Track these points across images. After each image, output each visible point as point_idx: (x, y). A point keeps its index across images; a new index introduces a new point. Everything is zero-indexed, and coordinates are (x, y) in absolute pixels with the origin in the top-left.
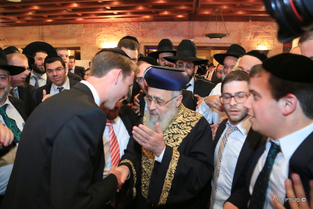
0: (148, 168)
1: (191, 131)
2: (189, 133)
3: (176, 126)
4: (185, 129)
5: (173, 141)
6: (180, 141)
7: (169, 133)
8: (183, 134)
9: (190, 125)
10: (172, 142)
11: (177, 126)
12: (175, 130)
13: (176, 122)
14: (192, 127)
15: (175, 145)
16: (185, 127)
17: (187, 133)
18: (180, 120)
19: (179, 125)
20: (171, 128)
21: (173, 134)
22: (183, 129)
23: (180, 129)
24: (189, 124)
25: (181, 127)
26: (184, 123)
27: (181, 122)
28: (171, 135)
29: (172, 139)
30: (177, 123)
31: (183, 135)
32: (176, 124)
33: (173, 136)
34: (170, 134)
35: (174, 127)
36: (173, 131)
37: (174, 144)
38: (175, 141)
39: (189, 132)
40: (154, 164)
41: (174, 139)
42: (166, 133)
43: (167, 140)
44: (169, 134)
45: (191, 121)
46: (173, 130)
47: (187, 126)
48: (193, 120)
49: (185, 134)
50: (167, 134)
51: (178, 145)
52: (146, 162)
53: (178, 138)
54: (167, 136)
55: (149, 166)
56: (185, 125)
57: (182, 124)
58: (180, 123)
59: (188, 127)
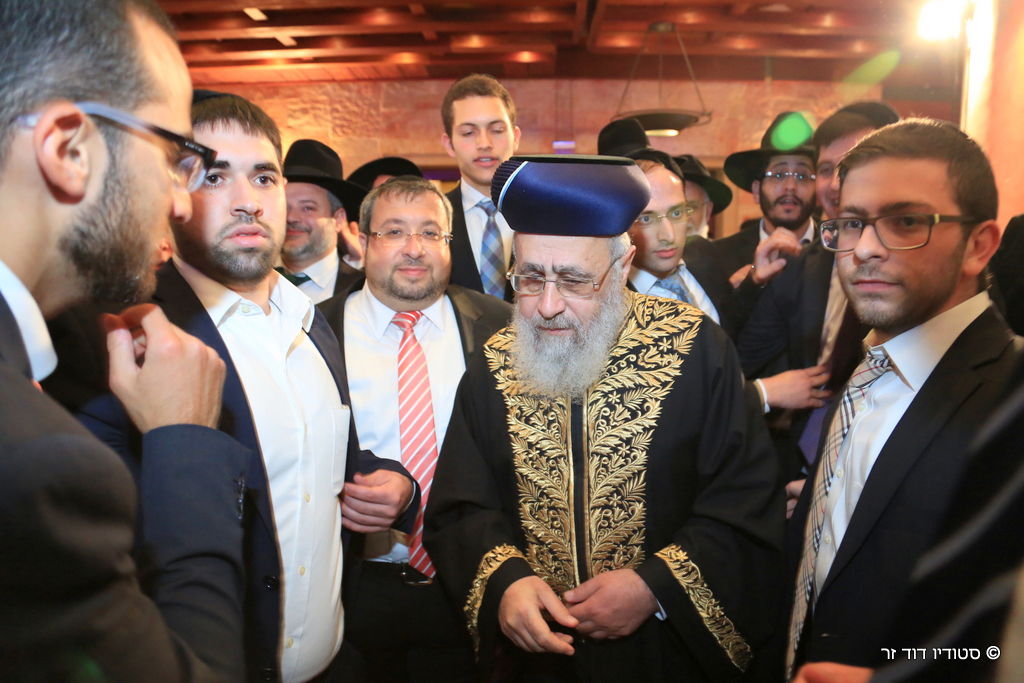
0: (552, 527)
1: (681, 368)
2: (675, 378)
3: (623, 364)
4: (658, 367)
5: (627, 415)
6: (655, 409)
7: (607, 389)
8: (657, 384)
9: (671, 351)
10: (626, 420)
11: (627, 361)
12: (626, 377)
13: (622, 347)
14: (681, 356)
15: (640, 429)
16: (657, 359)
17: (668, 379)
18: (633, 340)
19: (633, 358)
20: (609, 371)
21: (622, 391)
22: (650, 369)
23: (642, 368)
24: (665, 346)
25: (642, 364)
26: (647, 348)
27: (636, 344)
28: (614, 398)
29: (620, 408)
30: (624, 351)
31: (657, 388)
32: (622, 357)
33: (621, 398)
34: (611, 392)
35: (620, 368)
36: (617, 380)
37: (634, 427)
38: (634, 415)
39: (677, 373)
40: (572, 508)
41: (629, 409)
42: (595, 392)
43: (603, 417)
44: (605, 395)
45: (670, 337)
46: (617, 377)
47: (662, 353)
48: (676, 331)
49: (664, 384)
50: (598, 395)
51: (652, 427)
52: (540, 507)
53: (645, 401)
54: (602, 402)
55: (554, 519)
56: (653, 351)
57: (644, 351)
58: (636, 351)
59: (667, 358)
